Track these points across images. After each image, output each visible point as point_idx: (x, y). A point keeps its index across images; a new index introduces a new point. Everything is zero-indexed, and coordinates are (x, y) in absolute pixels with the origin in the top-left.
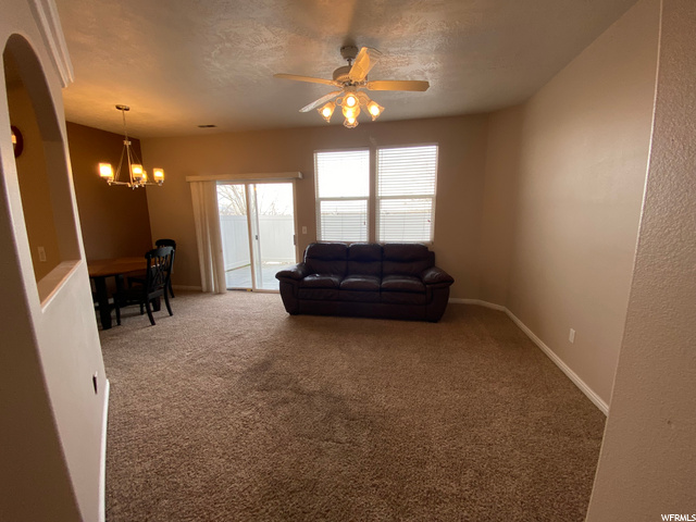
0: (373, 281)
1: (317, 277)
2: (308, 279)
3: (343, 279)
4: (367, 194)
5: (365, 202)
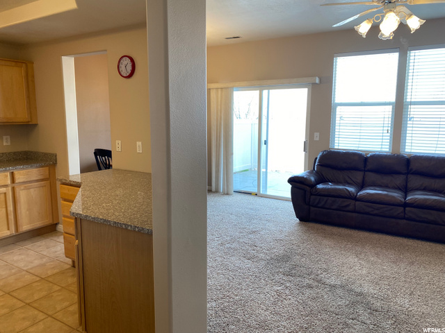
0: (397, 195)
1: (330, 186)
2: (320, 186)
3: (360, 190)
4: (393, 99)
5: (390, 108)
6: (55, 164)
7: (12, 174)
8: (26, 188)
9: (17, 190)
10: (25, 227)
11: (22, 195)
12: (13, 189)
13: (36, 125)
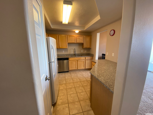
6: (93, 56)
7: (85, 58)
8: (87, 60)
9: (86, 61)
10: (87, 68)
11: (87, 62)
12: (85, 60)
13: (91, 48)
